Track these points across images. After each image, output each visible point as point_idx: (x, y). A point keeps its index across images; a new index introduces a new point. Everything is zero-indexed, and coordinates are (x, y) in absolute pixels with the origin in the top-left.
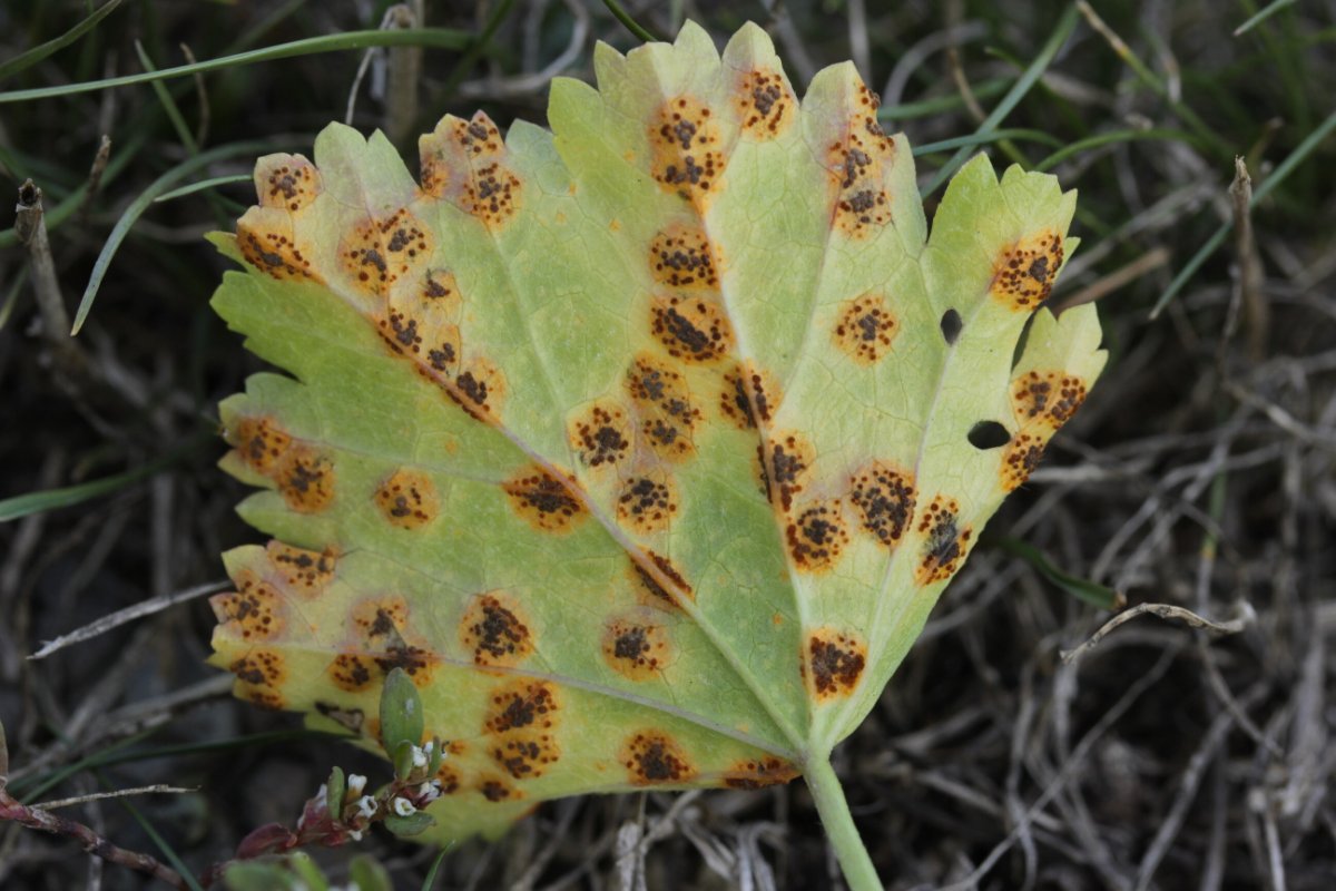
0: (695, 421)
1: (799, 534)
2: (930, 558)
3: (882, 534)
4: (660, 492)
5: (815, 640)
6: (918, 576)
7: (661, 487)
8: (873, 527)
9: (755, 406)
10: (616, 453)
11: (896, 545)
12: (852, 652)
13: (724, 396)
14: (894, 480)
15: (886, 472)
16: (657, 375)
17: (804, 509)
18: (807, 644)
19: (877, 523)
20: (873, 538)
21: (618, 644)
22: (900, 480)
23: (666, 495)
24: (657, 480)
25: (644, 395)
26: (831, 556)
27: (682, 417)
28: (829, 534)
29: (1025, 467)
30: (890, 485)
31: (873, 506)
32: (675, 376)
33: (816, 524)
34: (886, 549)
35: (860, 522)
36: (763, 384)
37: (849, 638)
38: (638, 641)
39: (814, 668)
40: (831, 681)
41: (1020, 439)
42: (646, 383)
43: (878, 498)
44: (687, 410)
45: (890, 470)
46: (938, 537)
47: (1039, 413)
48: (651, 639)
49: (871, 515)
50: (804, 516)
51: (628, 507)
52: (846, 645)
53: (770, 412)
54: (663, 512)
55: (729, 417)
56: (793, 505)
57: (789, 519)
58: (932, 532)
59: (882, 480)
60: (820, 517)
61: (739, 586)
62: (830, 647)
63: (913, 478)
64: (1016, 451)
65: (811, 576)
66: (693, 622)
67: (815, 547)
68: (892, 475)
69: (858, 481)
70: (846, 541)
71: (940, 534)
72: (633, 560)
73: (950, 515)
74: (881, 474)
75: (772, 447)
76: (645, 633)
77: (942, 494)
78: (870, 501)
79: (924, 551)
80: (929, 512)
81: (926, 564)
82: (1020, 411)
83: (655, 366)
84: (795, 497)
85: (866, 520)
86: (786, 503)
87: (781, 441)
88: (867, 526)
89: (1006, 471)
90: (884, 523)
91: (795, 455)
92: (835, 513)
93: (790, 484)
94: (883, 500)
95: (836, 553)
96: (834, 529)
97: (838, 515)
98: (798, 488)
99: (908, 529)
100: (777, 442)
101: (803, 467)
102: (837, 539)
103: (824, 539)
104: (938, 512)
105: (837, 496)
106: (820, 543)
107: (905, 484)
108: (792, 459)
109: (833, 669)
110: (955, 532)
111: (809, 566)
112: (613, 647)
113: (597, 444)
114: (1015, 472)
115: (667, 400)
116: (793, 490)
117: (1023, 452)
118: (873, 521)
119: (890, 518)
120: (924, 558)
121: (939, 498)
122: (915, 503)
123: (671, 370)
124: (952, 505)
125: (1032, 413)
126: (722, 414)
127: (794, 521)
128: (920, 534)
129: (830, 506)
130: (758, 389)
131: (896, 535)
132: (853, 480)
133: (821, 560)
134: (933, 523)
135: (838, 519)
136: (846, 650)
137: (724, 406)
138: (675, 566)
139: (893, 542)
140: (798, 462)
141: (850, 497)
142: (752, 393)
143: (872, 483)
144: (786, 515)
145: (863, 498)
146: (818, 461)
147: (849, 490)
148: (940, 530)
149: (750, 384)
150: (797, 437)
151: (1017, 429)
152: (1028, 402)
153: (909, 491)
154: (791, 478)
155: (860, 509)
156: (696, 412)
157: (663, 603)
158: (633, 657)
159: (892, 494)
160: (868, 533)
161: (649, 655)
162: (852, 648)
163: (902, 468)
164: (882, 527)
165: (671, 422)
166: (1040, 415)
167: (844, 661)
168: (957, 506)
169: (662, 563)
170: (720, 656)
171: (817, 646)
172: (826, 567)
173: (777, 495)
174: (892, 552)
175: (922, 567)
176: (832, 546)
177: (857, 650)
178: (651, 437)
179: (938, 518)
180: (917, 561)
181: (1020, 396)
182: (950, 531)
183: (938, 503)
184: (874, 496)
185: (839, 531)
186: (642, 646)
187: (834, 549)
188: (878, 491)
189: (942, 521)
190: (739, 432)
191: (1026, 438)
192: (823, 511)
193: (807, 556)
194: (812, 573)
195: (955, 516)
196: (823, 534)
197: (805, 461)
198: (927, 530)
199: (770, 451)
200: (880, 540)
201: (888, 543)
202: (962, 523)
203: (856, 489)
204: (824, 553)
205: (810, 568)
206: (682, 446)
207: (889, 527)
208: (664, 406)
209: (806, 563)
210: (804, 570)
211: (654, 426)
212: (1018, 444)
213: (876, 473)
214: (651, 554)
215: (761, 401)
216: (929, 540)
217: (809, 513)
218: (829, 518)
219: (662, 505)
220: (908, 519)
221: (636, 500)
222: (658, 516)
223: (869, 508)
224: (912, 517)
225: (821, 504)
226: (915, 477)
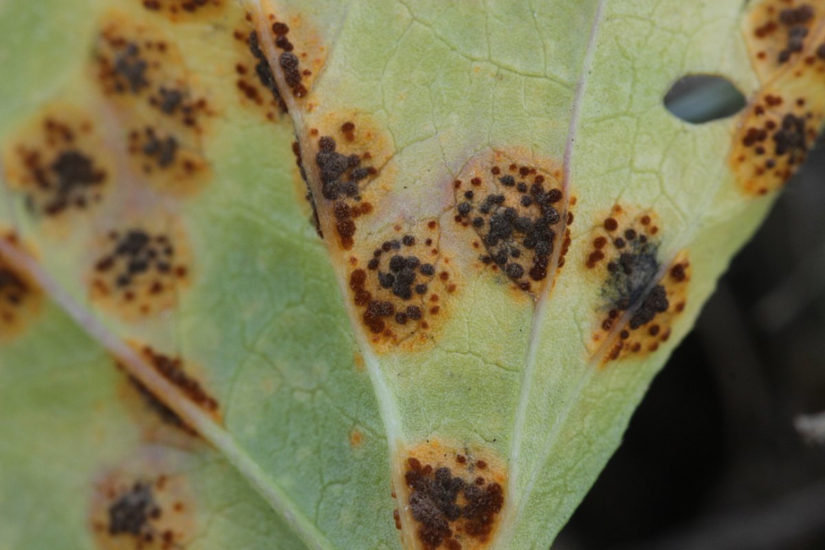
0: (201, 119)
1: (372, 284)
2: (613, 315)
3: (514, 275)
4: (159, 248)
5: (413, 463)
6: (594, 346)
7: (162, 239)
8: (494, 261)
9: (279, 75)
10: (89, 192)
11: (541, 290)
12: (480, 481)
13: (241, 69)
14: (529, 181)
15: (513, 167)
16: (134, 50)
17: (377, 241)
18: (398, 469)
19: (503, 252)
20: (498, 281)
21: (113, 511)
22: (540, 179)
23: (169, 251)
24: (154, 226)
25: (120, 88)
26: (428, 319)
27: (180, 116)
28: (421, 279)
29: (779, 152)
30: (522, 188)
31: (491, 224)
32: (162, 47)
33: (398, 264)
34: (524, 301)
35: (474, 255)
36: (291, 37)
37: (474, 457)
38: (142, 505)
39: (413, 512)
40: (449, 533)
41: (762, 103)
42: (122, 65)
43: (502, 210)
44: (186, 102)
45: (522, 163)
46: (624, 277)
47: (793, 57)
48: (163, 499)
49: (490, 241)
50: (378, 253)
51: (109, 278)
52: (471, 469)
53: (306, 82)
54: (166, 280)
55: (251, 103)
56: (358, 237)
57: (353, 260)
58: (611, 267)
59: (508, 182)
60: (404, 252)
61: (293, 390)
62: (443, 474)
63: (562, 175)
64: (757, 123)
65: (397, 354)
66: (223, 461)
67: (401, 305)
68: (525, 171)
69: (466, 186)
70: (451, 289)
71: (628, 271)
72: (120, 366)
73: (643, 239)
74: (505, 172)
75: (315, 141)
76: (154, 490)
77: (625, 202)
78: (487, 218)
79: (602, 302)
80: (602, 232)
81: (607, 325)
82: (761, 56)
83: (129, 34)
84: (360, 223)
85: (483, 251)
86: (346, 235)
87: (328, 129)
88: (486, 260)
89: (742, 159)
90: (516, 254)
91: (359, 153)
92: (429, 242)
93: (351, 203)
94: (510, 215)
95: (435, 311)
96: (428, 271)
97: (434, 246)
98: (366, 209)
99: (561, 263)
100: (323, 133)
101: (372, 172)
102: (434, 286)
103: (413, 287)
104: (619, 233)
105: (430, 213)
106: (407, 296)
107: (550, 185)
108: (353, 161)
109: (450, 513)
110: (655, 266)
111: (395, 337)
112: (104, 518)
113: (54, 179)
114: (760, 161)
115: (154, 91)
116: (357, 212)
117: (770, 125)
118: (495, 251)
119: (527, 244)
120: (604, 316)
121: (617, 209)
122: (570, 219)
123: (155, 37)
124: (645, 220)
125: (783, 58)
126: (242, 102)
127: (362, 264)
128: (590, 272)
129: (420, 232)
130: (284, 44)
131: (539, 272)
132: (457, 184)
133: (412, 325)
134: (611, 253)
135: (435, 252)
136: (469, 477)
137: (242, 86)
138: (191, 369)
139: (535, 285)
140: (365, 164)
141: (452, 213)
142: (273, 54)
143: (491, 187)
144: (347, 255)
145: (475, 214)
146: (397, 158)
147: (451, 201)
148: (625, 265)
149: (268, 40)
150: (358, 124)
151: (755, 85)
152: (777, 42)
153: (556, 196)
154: (352, 192)
155: (471, 234)
156: (202, 104)
157: (178, 437)
158: (135, 532)
159: (526, 203)
160: (488, 273)
161: (160, 526)
162: (479, 473)
163: (542, 158)
164: (511, 260)
165: (167, 127)
166: (797, 61)
167: (466, 497)
168: (653, 222)
169: (167, 367)
170: (269, 513)
171: (416, 474)
172: (422, 337)
173: (328, 221)
174: (535, 304)
175: (599, 330)
176: (427, 298)
177: (489, 478)
178: (140, 160)
179: (619, 243)
180: (590, 322)
181: (762, 32)
182: (647, 266)
183: (617, 218)
184: (493, 209)
185: (438, 270)
186: (148, 510)
187: (432, 304)
188: (499, 200)
189: (629, 248)
190: (269, 127)
191: (773, 101)
192: (409, 241)
193: (390, 323)
194: (398, 349)
195: (652, 239)
196: (410, 280)
197: (376, 163)
198: (601, 265)
199: (311, 148)
200: (512, 284)
201: (526, 287)
202: (669, 251)
203: (462, 199)
204: (416, 314)
205: (396, 342)
206: (190, 167)
207: (526, 261)
208: (153, 102)
209: (388, 334)
210: (385, 346)
211: (144, 140)
212: (759, 111)
213: (496, 171)
214: (148, 352)
215: (290, 65)
216: (609, 282)
217: (387, 247)
218: (420, 253)
219: (164, 268)
220: (558, 245)
221: (122, 265)
222: (157, 288)
223: (485, 229)
224: (567, 242)
225: (405, 230)
226: (566, 171)
